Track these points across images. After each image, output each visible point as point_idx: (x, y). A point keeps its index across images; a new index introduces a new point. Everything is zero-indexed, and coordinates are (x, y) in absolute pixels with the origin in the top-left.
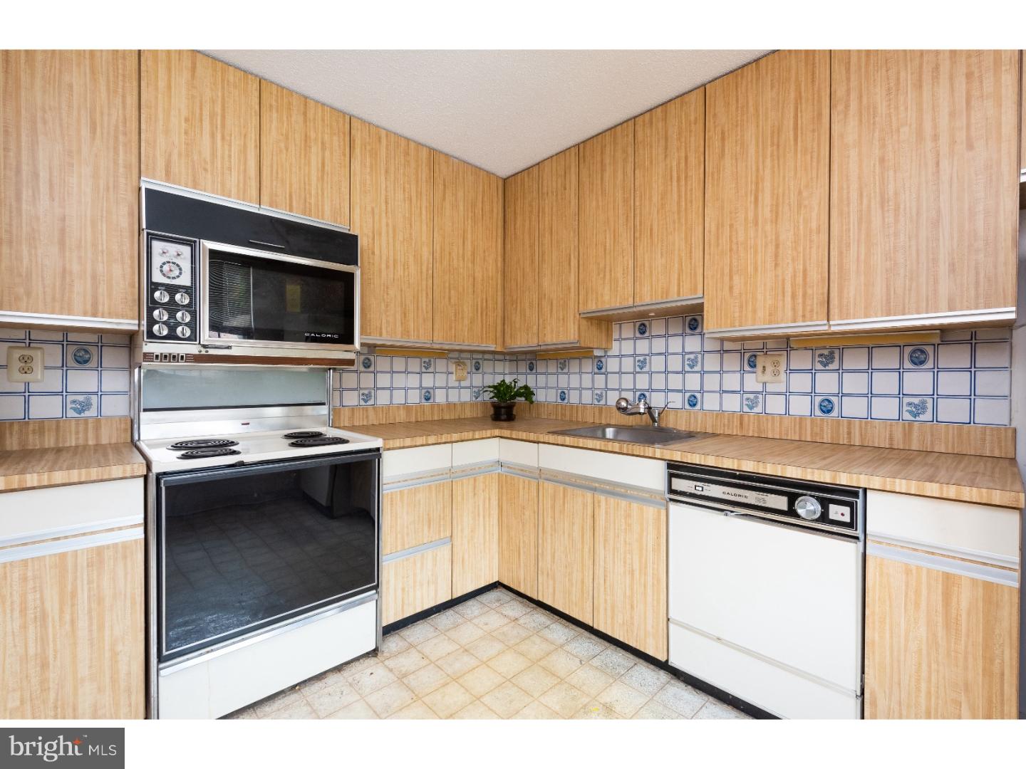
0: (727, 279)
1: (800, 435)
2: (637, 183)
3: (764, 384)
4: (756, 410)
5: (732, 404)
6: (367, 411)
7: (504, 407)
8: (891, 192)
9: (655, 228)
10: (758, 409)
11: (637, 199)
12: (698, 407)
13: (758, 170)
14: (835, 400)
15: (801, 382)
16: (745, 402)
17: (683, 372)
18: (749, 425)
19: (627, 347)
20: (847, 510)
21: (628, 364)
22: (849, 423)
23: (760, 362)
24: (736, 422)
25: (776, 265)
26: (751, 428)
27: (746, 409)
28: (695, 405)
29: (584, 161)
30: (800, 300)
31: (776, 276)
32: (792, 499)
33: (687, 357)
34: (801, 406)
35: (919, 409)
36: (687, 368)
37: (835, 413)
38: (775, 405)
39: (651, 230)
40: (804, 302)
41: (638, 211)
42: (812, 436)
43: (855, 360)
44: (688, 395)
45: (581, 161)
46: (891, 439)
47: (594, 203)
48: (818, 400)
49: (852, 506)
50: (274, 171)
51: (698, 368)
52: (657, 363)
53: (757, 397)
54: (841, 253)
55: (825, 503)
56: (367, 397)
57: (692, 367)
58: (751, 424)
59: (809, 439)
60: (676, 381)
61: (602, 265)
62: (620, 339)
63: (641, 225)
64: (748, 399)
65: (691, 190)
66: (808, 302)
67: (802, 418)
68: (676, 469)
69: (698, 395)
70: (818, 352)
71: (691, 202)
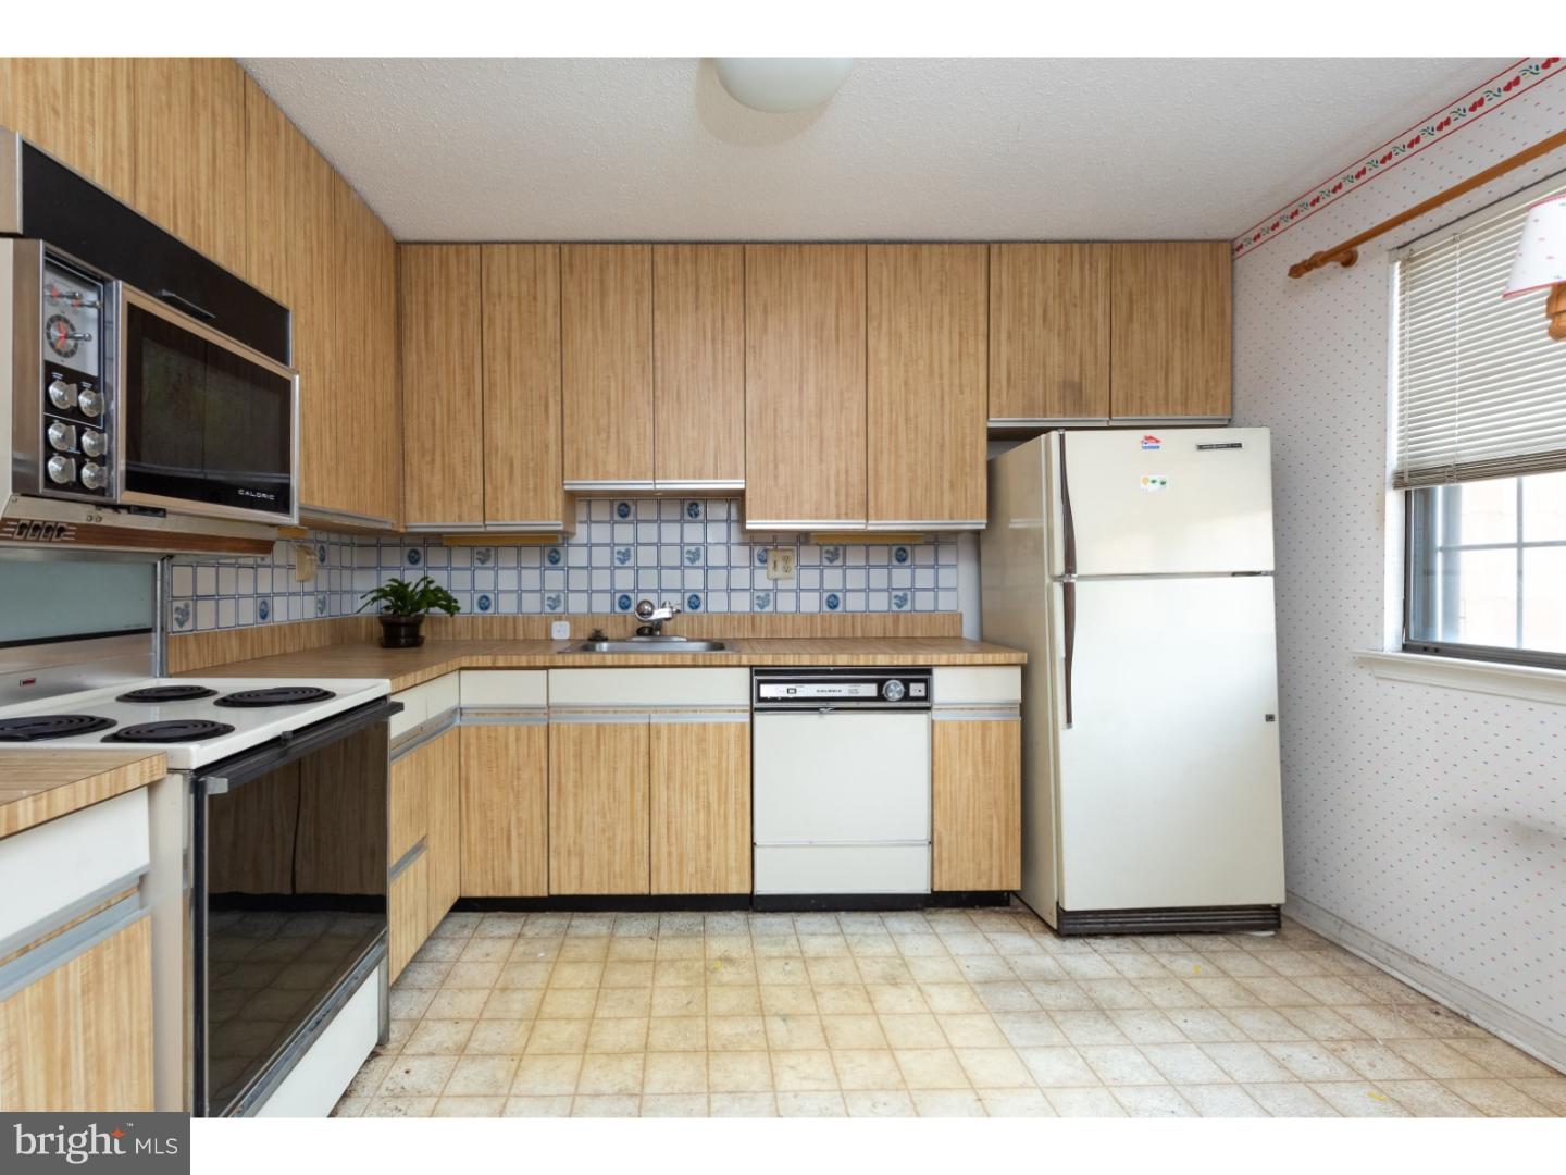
1: (811, 632)
2: (657, 330)
3: (776, 580)
4: (767, 609)
5: (742, 603)
9: (684, 389)
10: (769, 608)
11: (658, 349)
12: (701, 609)
13: (802, 359)
14: (839, 595)
15: (810, 578)
16: (755, 601)
17: (681, 567)
18: (761, 626)
19: (600, 533)
20: (922, 686)
21: (602, 557)
22: (853, 616)
23: (771, 557)
24: (748, 625)
25: (821, 460)
26: (764, 629)
27: (757, 609)
28: (697, 607)
29: (571, 272)
30: (843, 498)
31: (821, 471)
32: (881, 684)
33: (686, 549)
34: (811, 603)
35: (902, 601)
36: (687, 563)
37: (840, 609)
38: (786, 604)
39: (678, 392)
40: (847, 501)
41: (659, 364)
42: (822, 631)
43: (855, 557)
44: (688, 595)
45: (566, 269)
46: (885, 629)
47: (590, 335)
48: (826, 595)
49: (926, 681)
51: (700, 563)
52: (646, 556)
53: (768, 595)
54: (876, 460)
55: (906, 683)
56: (184, 617)
57: (693, 561)
58: (764, 624)
59: (819, 636)
60: (671, 579)
62: (589, 522)
63: (663, 381)
64: (758, 597)
65: (730, 358)
66: (850, 501)
67: (812, 615)
68: (762, 674)
69: (701, 595)
70: (826, 548)
71: (730, 371)
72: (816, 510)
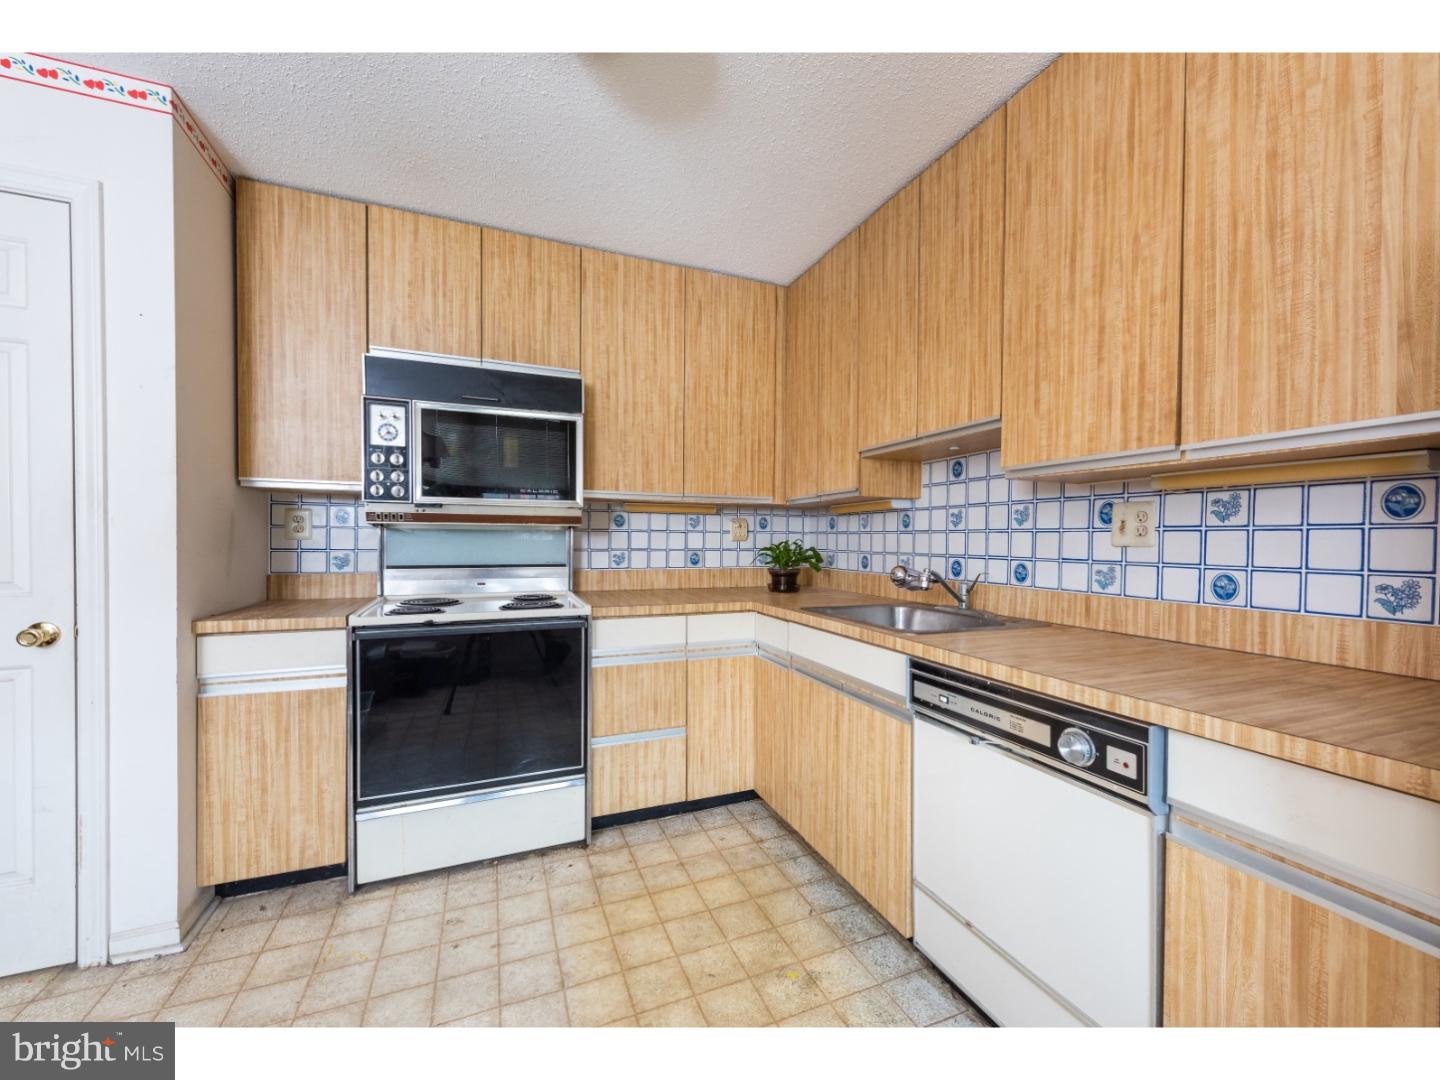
0: (1031, 388)
1: (1179, 632)
2: (922, 266)
3: (1124, 548)
4: (1111, 589)
5: (1076, 578)
6: (619, 575)
7: (785, 575)
8: (1288, 209)
9: (943, 323)
10: (1114, 589)
11: (923, 288)
12: (1028, 582)
13: (1075, 215)
14: (1240, 577)
15: (1182, 546)
16: (1095, 577)
17: (1008, 531)
18: (1098, 613)
19: (938, 496)
21: (940, 520)
22: (1263, 619)
23: (1117, 515)
24: (1081, 607)
25: (1100, 360)
26: (1102, 616)
27: (1096, 588)
28: (1023, 579)
29: (865, 248)
31: (1100, 378)
32: (1057, 729)
33: (1015, 508)
34: (1182, 586)
35: (1402, 598)
36: (1015, 525)
37: (1239, 600)
38: (1141, 583)
39: (938, 328)
40: (1140, 416)
41: (923, 305)
42: (1197, 633)
43: (1278, 506)
44: (1014, 564)
45: (862, 249)
46: (1342, 649)
47: (875, 302)
48: (1211, 576)
49: (1140, 753)
50: (497, 321)
51: (1028, 525)
52: (975, 519)
53: (1112, 570)
54: (1199, 330)
55: (1101, 743)
56: (620, 560)
57: (1020, 522)
58: (1102, 611)
59: (1193, 640)
60: (998, 544)
61: (882, 386)
62: (931, 485)
63: (926, 323)
64: (1099, 572)
65: (987, 262)
66: (1147, 415)
67: (1181, 607)
68: (922, 670)
69: (1029, 565)
70: (1212, 496)
71: (987, 280)
72: (1091, 440)
